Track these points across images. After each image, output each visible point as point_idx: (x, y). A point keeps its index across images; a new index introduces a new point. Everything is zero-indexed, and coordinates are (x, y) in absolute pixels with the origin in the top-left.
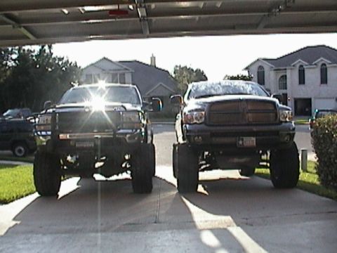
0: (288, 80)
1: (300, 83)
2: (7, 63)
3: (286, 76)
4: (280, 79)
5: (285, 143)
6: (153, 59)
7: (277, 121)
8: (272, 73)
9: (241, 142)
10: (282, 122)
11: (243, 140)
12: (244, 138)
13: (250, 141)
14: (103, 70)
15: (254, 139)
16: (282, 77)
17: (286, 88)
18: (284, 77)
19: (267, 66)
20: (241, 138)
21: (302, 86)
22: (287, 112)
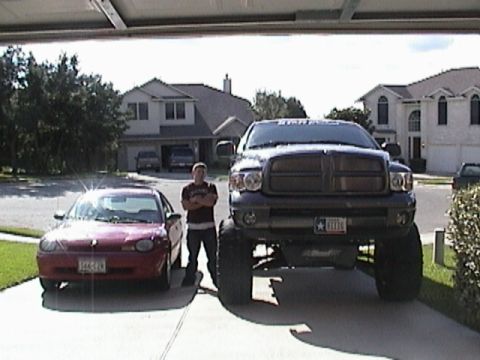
0: (422, 117)
1: (440, 123)
2: (11, 84)
3: (419, 112)
4: (411, 116)
5: (396, 227)
6: (228, 82)
7: (385, 191)
8: (400, 107)
9: (321, 226)
10: (392, 192)
11: (324, 222)
12: (327, 219)
13: (338, 225)
14: (153, 97)
15: (343, 220)
16: (414, 112)
17: (419, 130)
18: (417, 113)
19: (391, 96)
20: (322, 218)
21: (443, 127)
22: (403, 174)
